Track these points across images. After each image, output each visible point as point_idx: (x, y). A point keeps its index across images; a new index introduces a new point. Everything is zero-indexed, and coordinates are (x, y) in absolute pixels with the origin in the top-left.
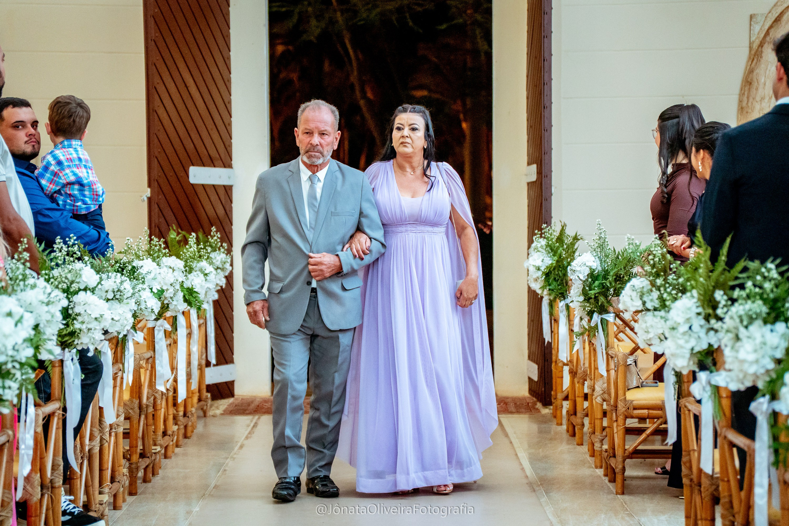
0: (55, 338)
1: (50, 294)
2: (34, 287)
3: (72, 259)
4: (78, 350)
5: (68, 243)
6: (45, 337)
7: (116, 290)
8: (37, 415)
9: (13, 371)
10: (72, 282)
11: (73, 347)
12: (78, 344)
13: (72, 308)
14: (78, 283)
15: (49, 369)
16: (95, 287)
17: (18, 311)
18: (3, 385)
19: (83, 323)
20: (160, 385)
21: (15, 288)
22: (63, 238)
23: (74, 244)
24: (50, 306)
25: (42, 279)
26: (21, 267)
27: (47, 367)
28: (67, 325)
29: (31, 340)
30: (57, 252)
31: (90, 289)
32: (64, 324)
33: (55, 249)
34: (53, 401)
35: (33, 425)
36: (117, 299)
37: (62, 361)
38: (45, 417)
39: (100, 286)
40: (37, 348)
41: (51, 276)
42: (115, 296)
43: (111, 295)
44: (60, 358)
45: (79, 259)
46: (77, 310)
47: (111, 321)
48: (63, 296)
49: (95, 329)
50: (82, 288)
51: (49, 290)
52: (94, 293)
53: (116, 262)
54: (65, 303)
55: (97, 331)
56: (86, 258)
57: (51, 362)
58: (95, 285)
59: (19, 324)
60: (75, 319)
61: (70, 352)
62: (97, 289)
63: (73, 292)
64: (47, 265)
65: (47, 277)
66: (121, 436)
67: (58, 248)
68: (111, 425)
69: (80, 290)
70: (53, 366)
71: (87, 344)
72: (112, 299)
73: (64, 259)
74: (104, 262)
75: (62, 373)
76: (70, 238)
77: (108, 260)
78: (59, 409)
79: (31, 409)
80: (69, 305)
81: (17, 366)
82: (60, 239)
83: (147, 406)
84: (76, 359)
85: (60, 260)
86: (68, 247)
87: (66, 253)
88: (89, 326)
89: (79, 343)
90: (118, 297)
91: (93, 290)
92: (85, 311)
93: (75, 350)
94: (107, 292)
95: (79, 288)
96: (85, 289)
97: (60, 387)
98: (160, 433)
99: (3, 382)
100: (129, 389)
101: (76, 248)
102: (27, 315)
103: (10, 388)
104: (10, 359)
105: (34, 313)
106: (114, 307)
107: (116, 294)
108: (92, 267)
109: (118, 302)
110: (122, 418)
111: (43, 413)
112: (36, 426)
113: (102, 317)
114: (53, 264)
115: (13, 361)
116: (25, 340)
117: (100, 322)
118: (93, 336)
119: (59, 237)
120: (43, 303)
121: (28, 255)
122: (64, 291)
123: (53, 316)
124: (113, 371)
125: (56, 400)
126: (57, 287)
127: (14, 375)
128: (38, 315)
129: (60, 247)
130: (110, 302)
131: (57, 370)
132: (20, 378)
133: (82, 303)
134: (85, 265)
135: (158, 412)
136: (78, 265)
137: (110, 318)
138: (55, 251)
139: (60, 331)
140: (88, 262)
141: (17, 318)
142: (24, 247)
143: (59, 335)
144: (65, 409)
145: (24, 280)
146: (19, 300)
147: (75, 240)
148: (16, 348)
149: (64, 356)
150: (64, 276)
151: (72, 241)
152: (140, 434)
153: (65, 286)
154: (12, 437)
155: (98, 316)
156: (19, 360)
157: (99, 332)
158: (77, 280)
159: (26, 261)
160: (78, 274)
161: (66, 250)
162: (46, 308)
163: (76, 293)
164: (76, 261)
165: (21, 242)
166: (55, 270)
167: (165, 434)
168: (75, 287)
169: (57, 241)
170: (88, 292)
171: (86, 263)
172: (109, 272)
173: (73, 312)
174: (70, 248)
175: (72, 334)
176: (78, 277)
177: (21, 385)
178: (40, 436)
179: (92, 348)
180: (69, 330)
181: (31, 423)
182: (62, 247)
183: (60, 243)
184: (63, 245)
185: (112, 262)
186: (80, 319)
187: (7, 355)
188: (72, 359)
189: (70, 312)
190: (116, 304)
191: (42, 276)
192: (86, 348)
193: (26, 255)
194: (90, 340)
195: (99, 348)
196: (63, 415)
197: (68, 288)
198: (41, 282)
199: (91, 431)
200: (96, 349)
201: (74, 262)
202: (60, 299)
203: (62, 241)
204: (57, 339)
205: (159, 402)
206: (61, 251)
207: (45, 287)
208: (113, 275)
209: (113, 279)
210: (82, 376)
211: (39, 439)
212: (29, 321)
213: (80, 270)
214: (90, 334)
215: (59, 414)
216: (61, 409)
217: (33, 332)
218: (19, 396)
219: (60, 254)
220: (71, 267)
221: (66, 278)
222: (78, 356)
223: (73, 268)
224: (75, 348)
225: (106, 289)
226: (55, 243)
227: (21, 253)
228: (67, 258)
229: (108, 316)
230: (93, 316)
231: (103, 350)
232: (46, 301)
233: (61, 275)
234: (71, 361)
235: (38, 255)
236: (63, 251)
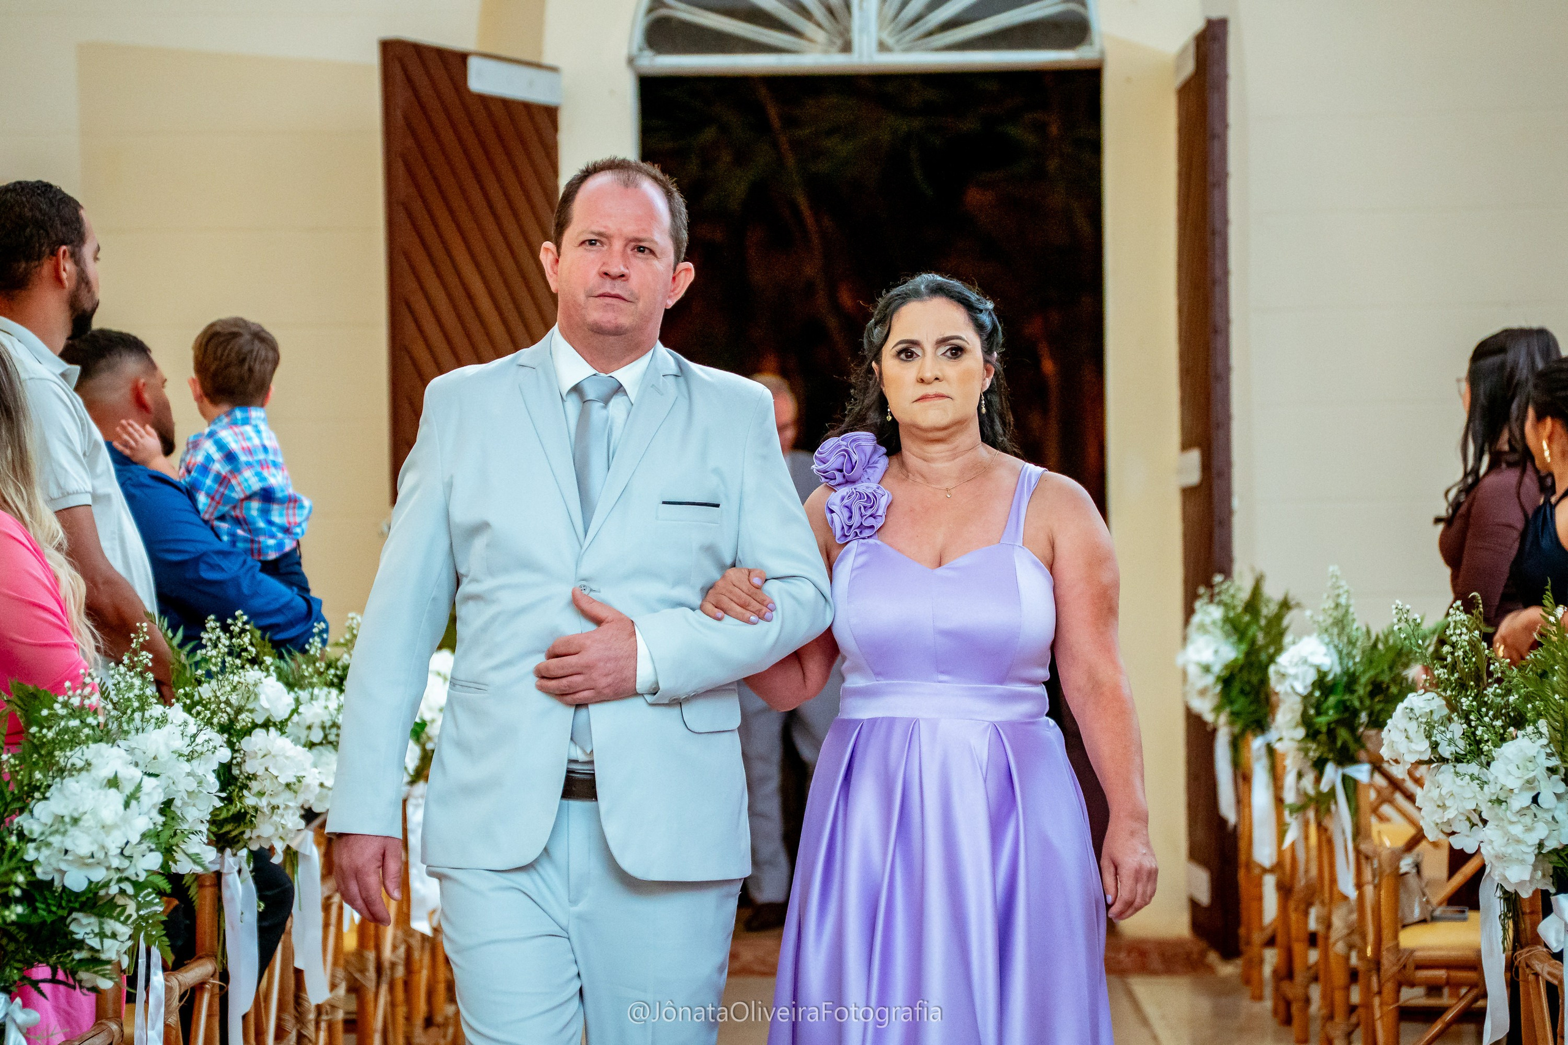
0: (204, 828)
1: (195, 736)
2: (161, 722)
3: (238, 662)
4: (250, 851)
5: (232, 628)
6: (185, 826)
7: (328, 724)
8: (168, 989)
9: (120, 901)
10: (239, 710)
11: (241, 844)
12: (250, 838)
13: (239, 765)
14: (251, 711)
15: (193, 891)
16: (287, 720)
17: (131, 775)
18: (101, 928)
19: (261, 794)
20: (420, 919)
21: (125, 727)
22: (221, 619)
23: (243, 631)
24: (195, 762)
25: (178, 707)
26: (137, 682)
27: (189, 887)
28: (229, 800)
29: (158, 835)
30: (209, 648)
31: (275, 724)
32: (222, 799)
33: (204, 642)
34: (200, 958)
35: (163, 1010)
36: (331, 743)
37: (218, 875)
38: (186, 992)
39: (295, 718)
40: (168, 852)
41: (196, 698)
42: (326, 736)
43: (317, 736)
44: (216, 867)
45: (254, 661)
46: (248, 768)
47: (318, 789)
48: (220, 739)
49: (287, 807)
50: (260, 721)
51: (192, 729)
52: (283, 733)
53: (329, 666)
54: (225, 754)
55: (291, 812)
56: (268, 660)
57: (197, 877)
58: (286, 716)
59: (133, 803)
60: (245, 786)
61: (235, 855)
62: (289, 723)
63: (239, 730)
64: (188, 674)
65: (188, 702)
66: (340, 1027)
67: (210, 639)
68: (319, 1008)
69: (255, 726)
70: (201, 886)
71: (269, 839)
72: (321, 744)
73: (224, 662)
74: (304, 666)
75: (219, 899)
76: (235, 618)
77: (313, 661)
78: (213, 976)
79: (158, 978)
80: (233, 758)
81: (130, 890)
82: (216, 620)
83: (393, 965)
84: (247, 869)
85: (215, 665)
86: (231, 637)
87: (226, 650)
88: (275, 801)
89: (254, 836)
90: (332, 738)
91: (281, 727)
92: (267, 770)
93: (244, 853)
94: (309, 728)
95: (253, 722)
96: (266, 725)
97: (215, 929)
98: (419, 1021)
99: (101, 924)
100: (355, 928)
101: (246, 639)
102: (149, 783)
103: (114, 936)
104: (116, 876)
105: (162, 777)
106: (324, 759)
107: (327, 731)
108: (279, 678)
109: (333, 751)
110: (342, 990)
111: (180, 985)
112: (168, 1012)
113: (299, 781)
114: (199, 672)
115: (120, 880)
116: (144, 836)
117: (295, 792)
118: (283, 822)
119: (212, 617)
120: (180, 755)
121: (151, 656)
122: (223, 729)
123: (200, 783)
124: (323, 893)
125: (207, 956)
126: (209, 723)
127: (124, 908)
128: (171, 781)
129: (214, 638)
130: (315, 750)
131: (209, 892)
132: (135, 916)
133: (260, 754)
134: (265, 674)
135: (416, 978)
136: (252, 674)
137: (317, 782)
138: (205, 646)
139: (216, 811)
140: (272, 668)
141: (128, 789)
142: (141, 640)
143: (212, 822)
144: (224, 976)
145: (142, 709)
146: (130, 751)
147: (244, 623)
148: (127, 853)
149: (222, 864)
150: (223, 699)
151: (240, 624)
152: (379, 1024)
153: (225, 718)
154: (117, 1036)
155: (293, 780)
156: (134, 878)
157: (293, 815)
158: (250, 706)
159: (147, 669)
160: (251, 694)
161: (227, 643)
162: (186, 767)
163: (248, 732)
164: (247, 666)
165: (136, 630)
166: (205, 685)
167: (429, 1022)
168: (245, 719)
169: (208, 625)
170: (272, 729)
171: (267, 670)
172: (313, 688)
173: (241, 772)
174: (234, 640)
175: (240, 818)
176: (251, 699)
177: (137, 929)
178: (174, 1032)
179: (279, 847)
180: (233, 810)
181: (158, 1008)
182: (218, 638)
183: (214, 629)
184: (221, 634)
185: (321, 665)
186: (255, 786)
187: (108, 868)
188: (239, 871)
189: (235, 771)
190: (327, 753)
191: (178, 700)
192: (267, 847)
193: (146, 657)
194: (277, 829)
195: (294, 845)
196: (221, 988)
197: (232, 722)
198: (177, 713)
199: (279, 1020)
200: (288, 847)
201: (243, 667)
202: (215, 748)
203: (218, 624)
204: (208, 830)
205: (416, 955)
206: (215, 646)
207: (186, 723)
208: (320, 692)
209: (322, 702)
210: (259, 906)
211: (173, 1038)
212: (153, 793)
213: (255, 685)
214: (275, 818)
215: (214, 984)
216: (217, 975)
217: (161, 819)
218: (133, 953)
219: (214, 653)
220: (236, 679)
221: (228, 703)
222: (252, 865)
223: (242, 680)
224: (245, 846)
225: (308, 722)
226: (205, 630)
227: (135, 653)
228: (228, 659)
229: (313, 778)
230: (283, 780)
231: (301, 850)
232: (186, 751)
233: (216, 697)
234: (236, 874)
235: (170, 656)
236: (220, 645)
